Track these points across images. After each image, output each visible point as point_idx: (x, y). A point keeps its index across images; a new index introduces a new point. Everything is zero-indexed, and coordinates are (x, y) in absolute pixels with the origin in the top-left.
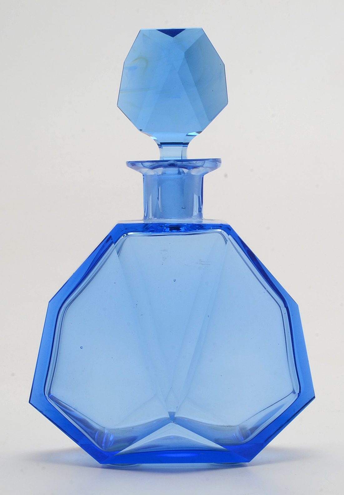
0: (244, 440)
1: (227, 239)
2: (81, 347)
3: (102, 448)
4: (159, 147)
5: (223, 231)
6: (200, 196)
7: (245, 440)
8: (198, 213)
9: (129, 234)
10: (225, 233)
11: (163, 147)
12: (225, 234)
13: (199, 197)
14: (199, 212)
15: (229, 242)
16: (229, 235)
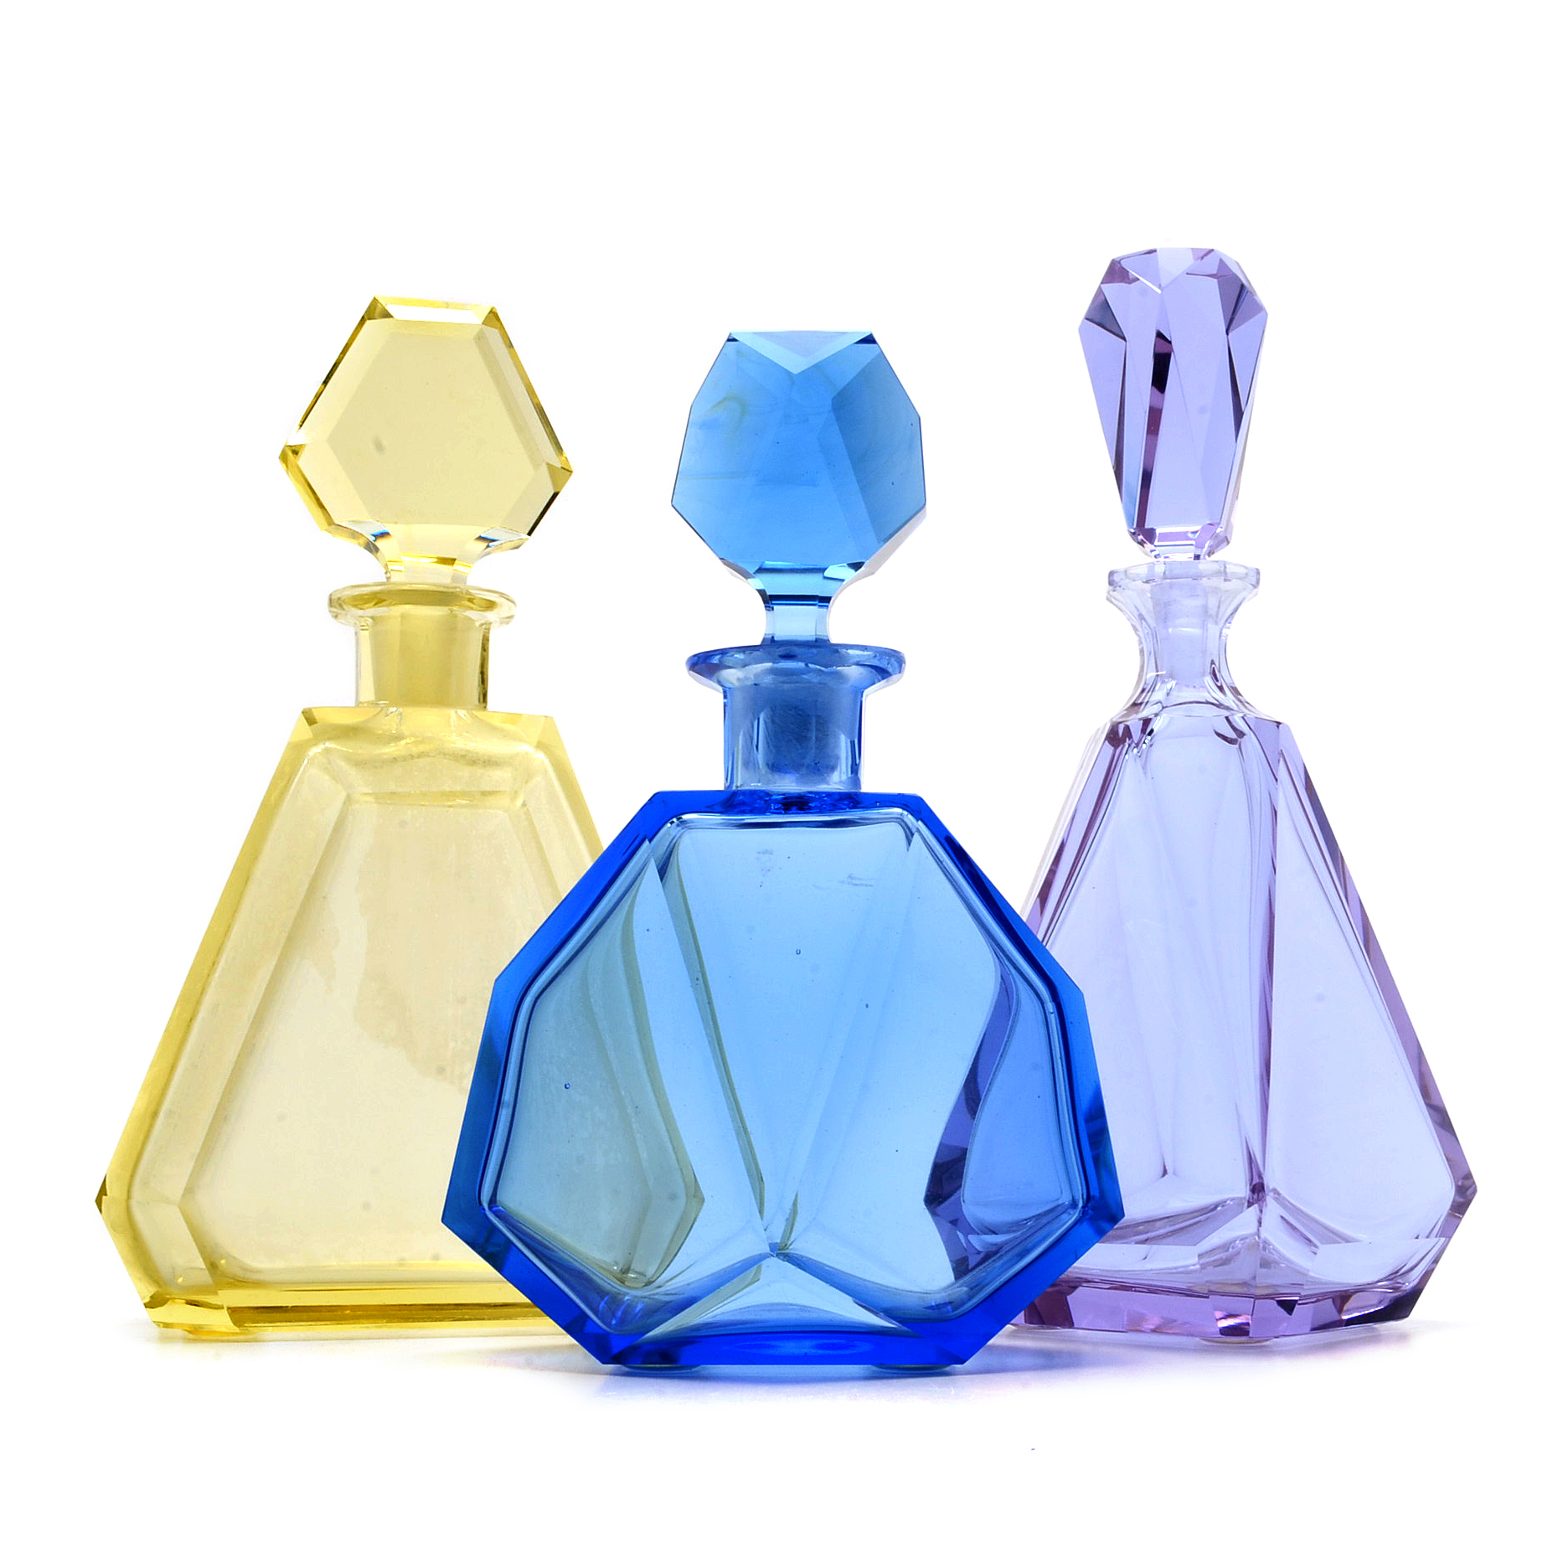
0: (953, 1311)
1: (914, 830)
2: (566, 1085)
3: (610, 1328)
4: (766, 607)
5: (905, 813)
6: (854, 741)
7: (955, 1313)
8: (850, 775)
9: (685, 817)
10: (910, 816)
11: (775, 607)
12: (909, 819)
13: (853, 743)
14: (852, 773)
15: (916, 838)
16: (918, 820)
